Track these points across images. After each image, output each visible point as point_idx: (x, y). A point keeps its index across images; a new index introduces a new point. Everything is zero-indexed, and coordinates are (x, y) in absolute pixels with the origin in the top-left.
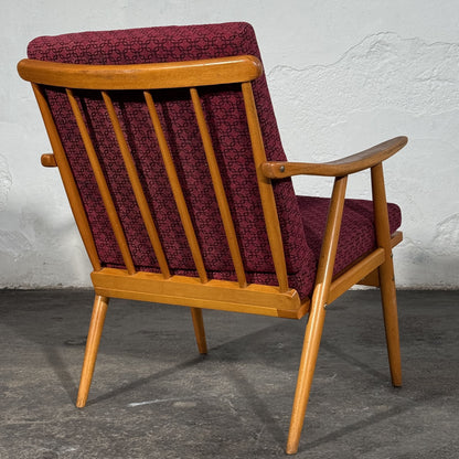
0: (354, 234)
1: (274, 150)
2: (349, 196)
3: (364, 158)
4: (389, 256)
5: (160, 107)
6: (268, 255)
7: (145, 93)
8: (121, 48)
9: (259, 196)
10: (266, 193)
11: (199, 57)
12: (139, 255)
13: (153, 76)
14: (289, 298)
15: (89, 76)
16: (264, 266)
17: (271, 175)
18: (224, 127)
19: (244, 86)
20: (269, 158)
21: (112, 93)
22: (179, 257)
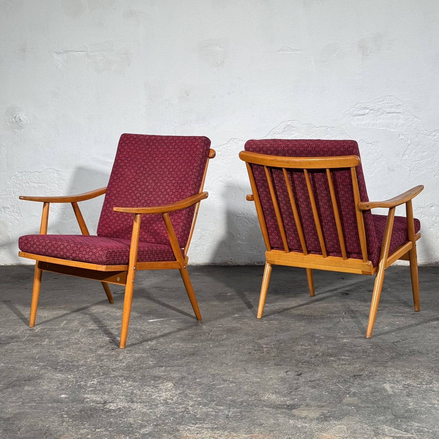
0: (397, 235)
1: (364, 197)
2: (396, 215)
3: (404, 198)
4: (414, 245)
5: (311, 176)
6: (359, 245)
7: (304, 170)
8: (294, 149)
9: (356, 218)
10: (359, 216)
11: (332, 155)
12: (292, 243)
13: (310, 163)
14: (368, 265)
15: (278, 161)
16: (357, 250)
17: (363, 208)
18: (341, 186)
19: (352, 169)
20: (362, 201)
21: (287, 169)
22: (313, 245)
